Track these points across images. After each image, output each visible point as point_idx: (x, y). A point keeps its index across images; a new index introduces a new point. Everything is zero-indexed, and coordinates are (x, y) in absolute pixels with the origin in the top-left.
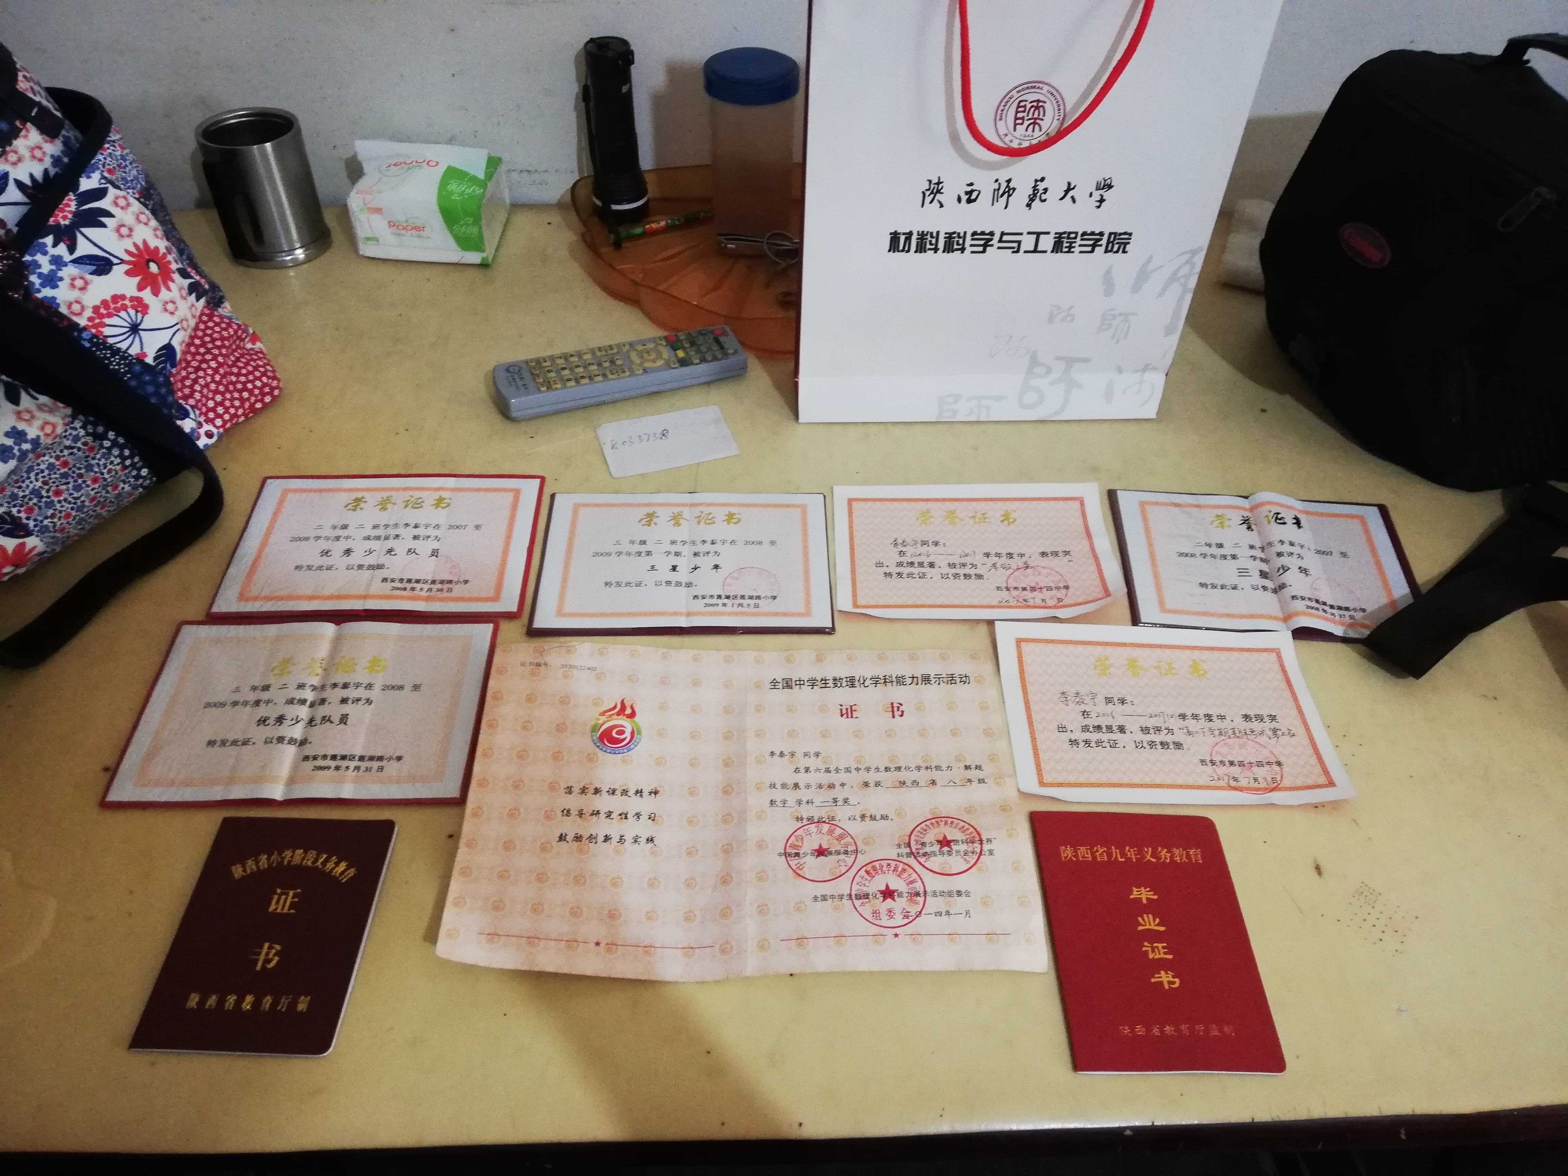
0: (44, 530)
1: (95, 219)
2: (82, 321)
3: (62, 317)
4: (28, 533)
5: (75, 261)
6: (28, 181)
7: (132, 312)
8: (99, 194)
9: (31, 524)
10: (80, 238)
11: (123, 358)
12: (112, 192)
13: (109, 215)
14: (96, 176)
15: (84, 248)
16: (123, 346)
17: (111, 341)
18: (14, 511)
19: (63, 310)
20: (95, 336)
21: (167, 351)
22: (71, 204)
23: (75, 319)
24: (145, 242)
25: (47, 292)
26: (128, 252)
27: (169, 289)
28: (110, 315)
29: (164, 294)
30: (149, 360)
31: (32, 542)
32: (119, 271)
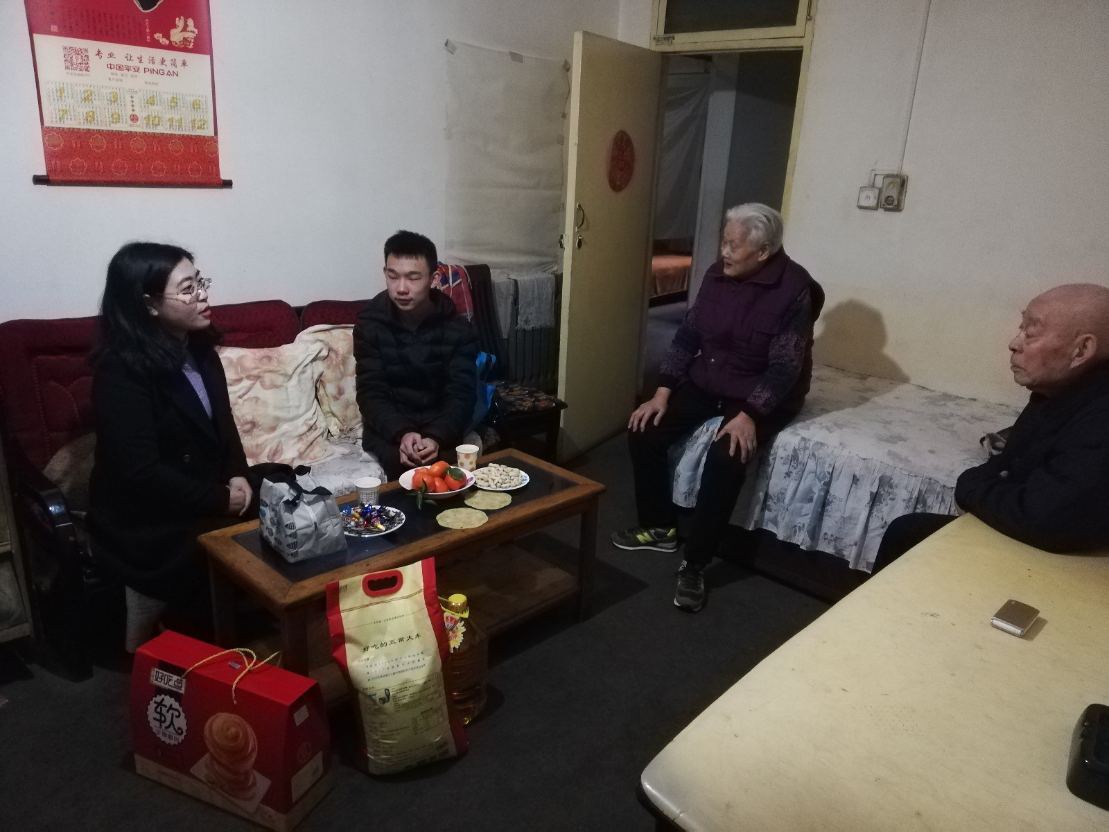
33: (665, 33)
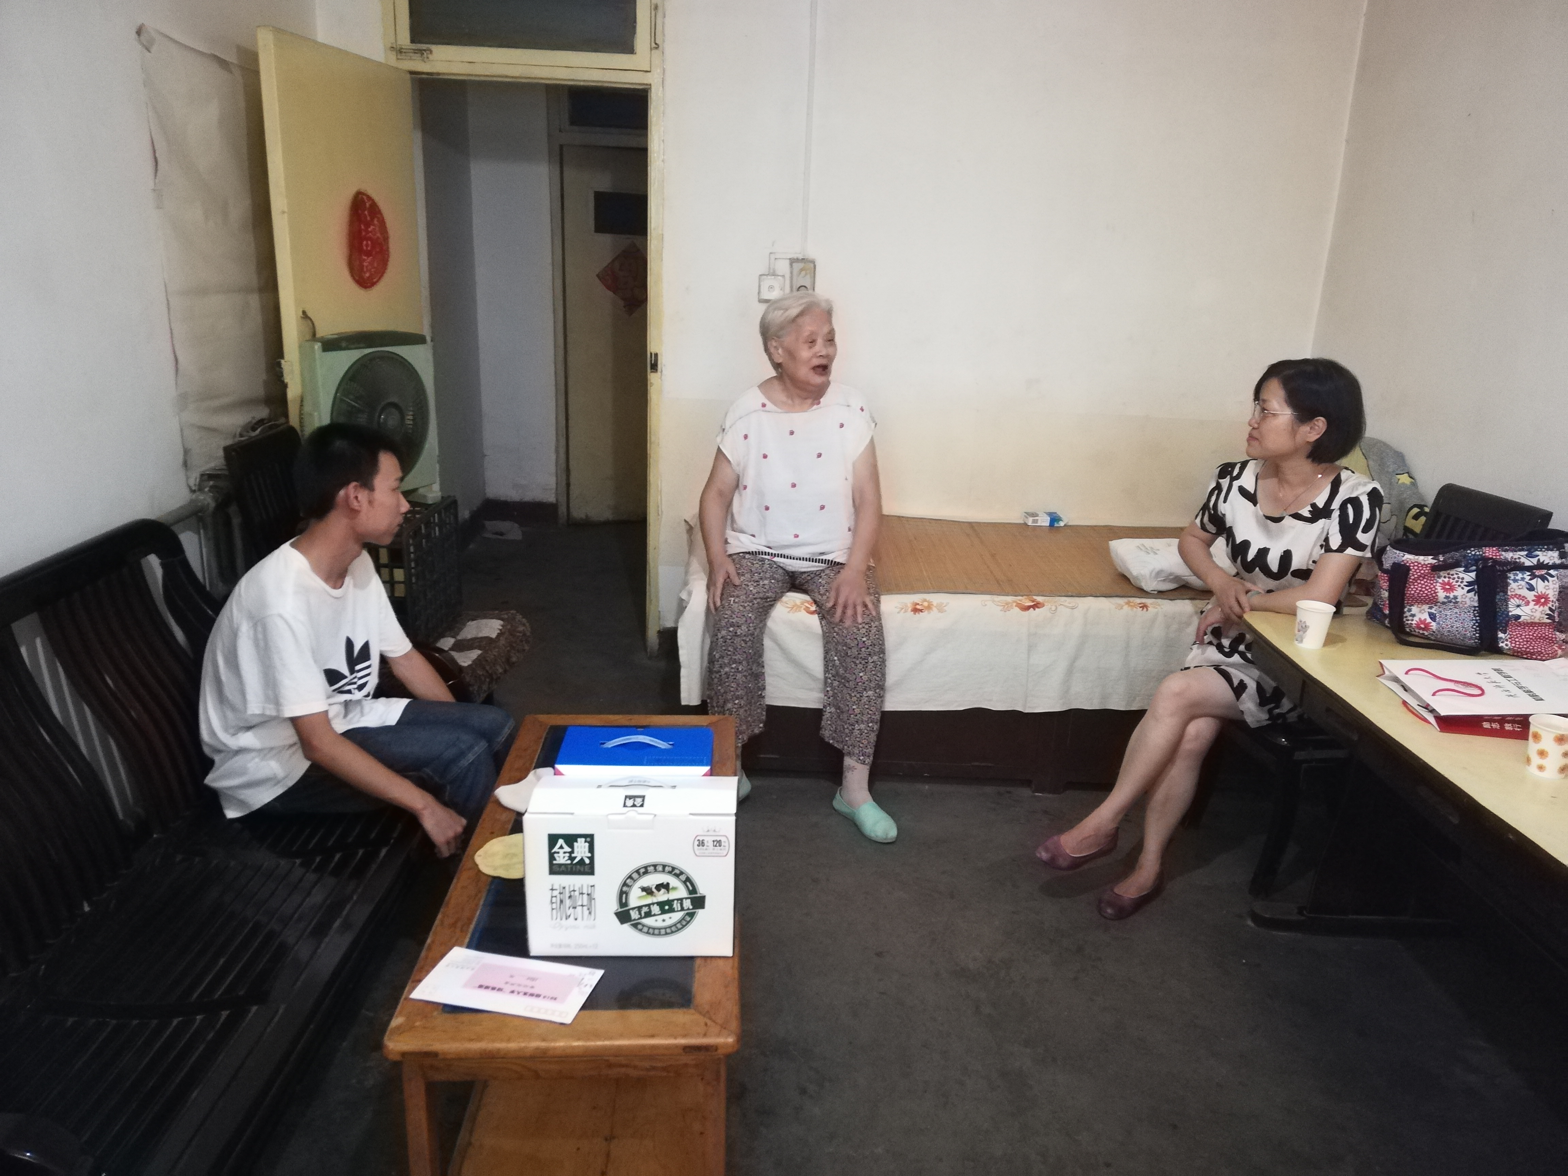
0: (1439, 624)
1: (1543, 578)
2: (1509, 593)
3: (1507, 589)
4: (1435, 621)
5: (1527, 583)
6: (1541, 561)
7: (1524, 602)
8: (1552, 576)
9: (1438, 620)
10: (1536, 579)
11: (1506, 608)
12: (1555, 578)
13: (1548, 582)
14: (1556, 572)
15: (1533, 582)
16: (1510, 606)
17: (1509, 603)
18: (1437, 615)
19: (1509, 588)
20: (1508, 599)
21: (1519, 617)
22: (1543, 572)
23: (1509, 592)
24: (1548, 594)
25: (1511, 582)
26: (1541, 592)
27: (1539, 607)
28: (1517, 598)
29: (1537, 607)
30: (1510, 614)
31: (1433, 624)
32: (1533, 593)
33: (413, 41)
